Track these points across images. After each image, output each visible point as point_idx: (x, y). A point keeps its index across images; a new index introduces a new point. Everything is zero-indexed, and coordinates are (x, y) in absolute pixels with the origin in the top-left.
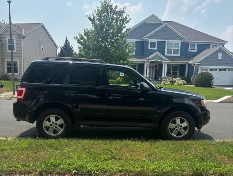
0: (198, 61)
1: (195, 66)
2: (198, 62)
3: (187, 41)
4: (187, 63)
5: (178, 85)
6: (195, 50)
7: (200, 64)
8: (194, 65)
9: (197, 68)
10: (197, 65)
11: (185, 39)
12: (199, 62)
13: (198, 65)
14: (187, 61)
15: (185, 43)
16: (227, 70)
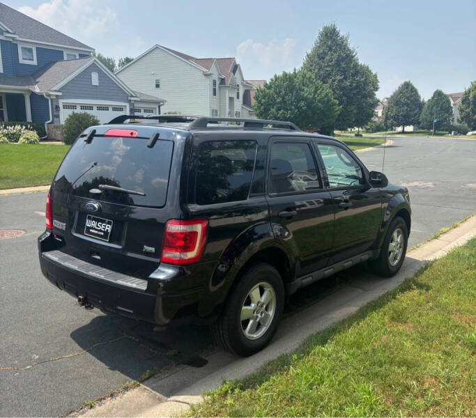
0: (57, 88)
1: (52, 100)
2: (56, 91)
3: (13, 38)
4: (29, 91)
5: (30, 142)
6: (33, 60)
7: (60, 94)
8: (48, 98)
9: (55, 104)
10: (55, 98)
11: (8, 32)
12: (59, 91)
13: (57, 96)
14: (27, 87)
15: (11, 42)
16: (110, 109)
